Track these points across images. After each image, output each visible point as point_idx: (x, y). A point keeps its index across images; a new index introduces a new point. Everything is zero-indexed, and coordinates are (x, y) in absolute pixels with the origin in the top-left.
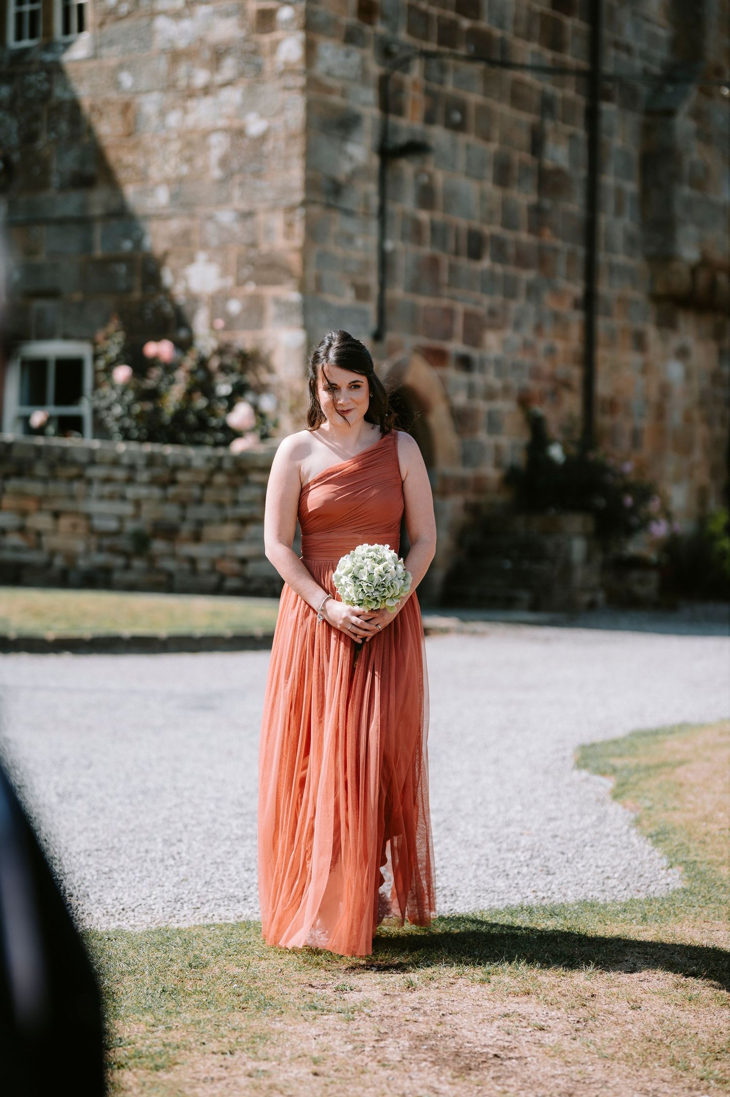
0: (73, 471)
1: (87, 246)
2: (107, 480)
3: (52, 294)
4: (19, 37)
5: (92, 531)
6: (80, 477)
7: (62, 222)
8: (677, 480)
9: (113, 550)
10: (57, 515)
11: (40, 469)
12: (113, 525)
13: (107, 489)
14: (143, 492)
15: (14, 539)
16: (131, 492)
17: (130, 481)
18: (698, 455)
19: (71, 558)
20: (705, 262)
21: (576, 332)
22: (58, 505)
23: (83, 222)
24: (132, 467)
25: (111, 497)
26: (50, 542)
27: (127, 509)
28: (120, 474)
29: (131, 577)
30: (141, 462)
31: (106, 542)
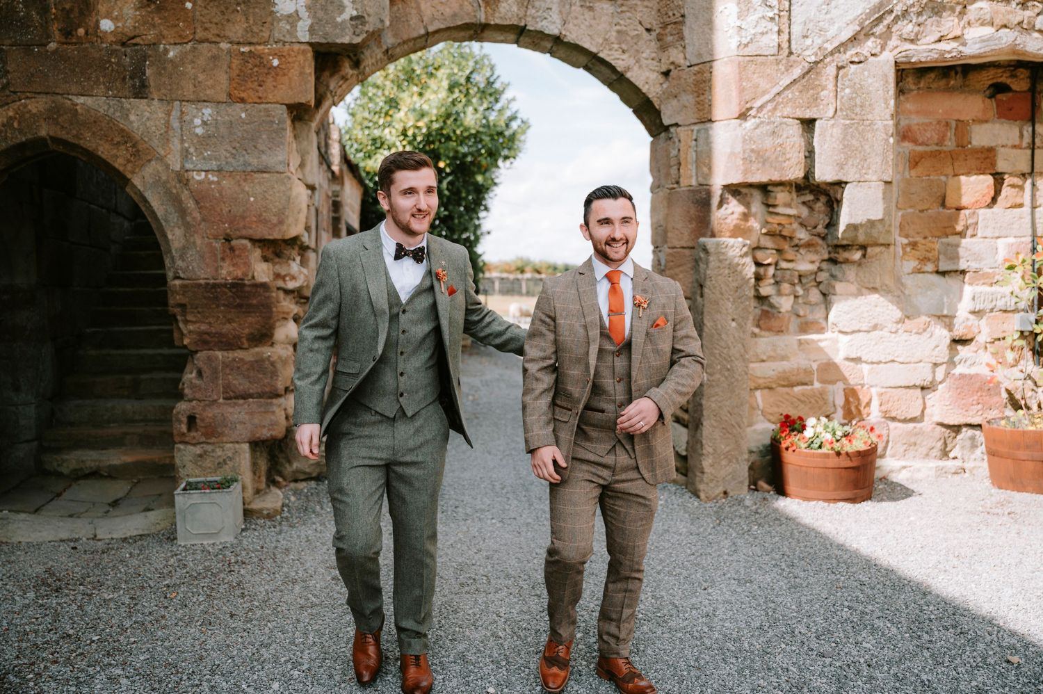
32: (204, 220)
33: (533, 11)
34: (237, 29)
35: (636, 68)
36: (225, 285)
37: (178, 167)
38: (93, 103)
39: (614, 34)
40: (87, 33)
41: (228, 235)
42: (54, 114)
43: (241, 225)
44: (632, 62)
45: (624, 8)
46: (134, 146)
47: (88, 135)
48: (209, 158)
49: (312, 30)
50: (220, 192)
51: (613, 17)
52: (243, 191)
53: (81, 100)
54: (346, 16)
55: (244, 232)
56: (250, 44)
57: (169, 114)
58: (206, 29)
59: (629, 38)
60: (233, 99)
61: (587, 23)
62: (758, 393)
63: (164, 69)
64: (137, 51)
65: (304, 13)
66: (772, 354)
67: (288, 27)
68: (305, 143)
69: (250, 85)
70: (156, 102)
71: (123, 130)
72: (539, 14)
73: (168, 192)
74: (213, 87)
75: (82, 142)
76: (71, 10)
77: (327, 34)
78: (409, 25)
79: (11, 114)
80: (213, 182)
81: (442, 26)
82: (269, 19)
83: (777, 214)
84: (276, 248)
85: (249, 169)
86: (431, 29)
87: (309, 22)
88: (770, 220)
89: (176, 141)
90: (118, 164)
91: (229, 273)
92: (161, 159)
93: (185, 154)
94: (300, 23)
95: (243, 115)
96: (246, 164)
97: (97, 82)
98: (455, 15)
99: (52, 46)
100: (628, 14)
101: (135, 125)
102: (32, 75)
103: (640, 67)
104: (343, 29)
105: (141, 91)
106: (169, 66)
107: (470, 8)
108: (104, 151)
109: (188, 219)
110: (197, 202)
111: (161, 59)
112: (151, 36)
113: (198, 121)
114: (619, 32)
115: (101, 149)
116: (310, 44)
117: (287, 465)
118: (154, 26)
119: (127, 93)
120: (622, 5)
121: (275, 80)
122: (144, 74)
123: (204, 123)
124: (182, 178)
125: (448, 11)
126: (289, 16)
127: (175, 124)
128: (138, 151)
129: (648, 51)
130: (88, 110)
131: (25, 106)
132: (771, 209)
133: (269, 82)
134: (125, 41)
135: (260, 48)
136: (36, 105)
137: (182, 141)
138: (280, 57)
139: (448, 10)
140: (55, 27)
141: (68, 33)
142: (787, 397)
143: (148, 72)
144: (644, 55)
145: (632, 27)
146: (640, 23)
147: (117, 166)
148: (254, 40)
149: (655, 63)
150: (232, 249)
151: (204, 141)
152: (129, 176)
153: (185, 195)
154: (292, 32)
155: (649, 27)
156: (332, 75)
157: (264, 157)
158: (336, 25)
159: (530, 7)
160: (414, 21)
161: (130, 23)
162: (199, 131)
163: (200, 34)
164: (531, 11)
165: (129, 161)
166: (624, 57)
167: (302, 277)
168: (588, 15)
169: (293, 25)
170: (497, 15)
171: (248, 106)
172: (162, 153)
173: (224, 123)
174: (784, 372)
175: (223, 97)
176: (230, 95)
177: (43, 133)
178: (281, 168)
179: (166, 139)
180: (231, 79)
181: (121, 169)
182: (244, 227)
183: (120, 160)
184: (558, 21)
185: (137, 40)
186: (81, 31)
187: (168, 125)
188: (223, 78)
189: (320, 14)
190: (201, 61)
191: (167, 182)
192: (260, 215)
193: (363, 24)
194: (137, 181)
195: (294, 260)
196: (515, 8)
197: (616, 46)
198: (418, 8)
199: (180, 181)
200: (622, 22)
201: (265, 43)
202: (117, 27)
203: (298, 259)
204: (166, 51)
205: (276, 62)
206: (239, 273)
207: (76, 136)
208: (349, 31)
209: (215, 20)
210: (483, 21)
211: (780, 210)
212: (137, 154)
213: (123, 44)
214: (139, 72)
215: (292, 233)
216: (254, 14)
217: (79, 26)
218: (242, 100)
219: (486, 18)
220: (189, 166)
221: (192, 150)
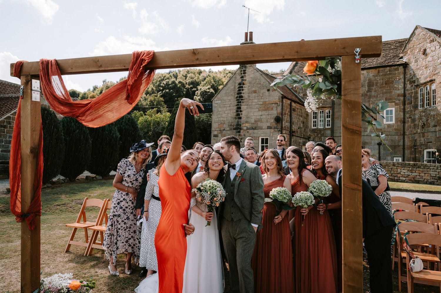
0: (428, 167)
1: (436, 135)
2: (433, 169)
3: (431, 142)
4: (427, 106)
5: (431, 176)
6: (429, 168)
7: (432, 132)
9: (434, 179)
10: (425, 174)
11: (422, 167)
12: (435, 175)
13: (433, 170)
14: (440, 171)
15: (418, 177)
16: (437, 171)
17: (437, 169)
19: (428, 180)
22: (425, 172)
23: (435, 132)
24: (438, 167)
25: (434, 171)
26: (424, 177)
27: (437, 173)
28: (435, 168)
29: (438, 183)
30: (439, 166)
31: (433, 178)
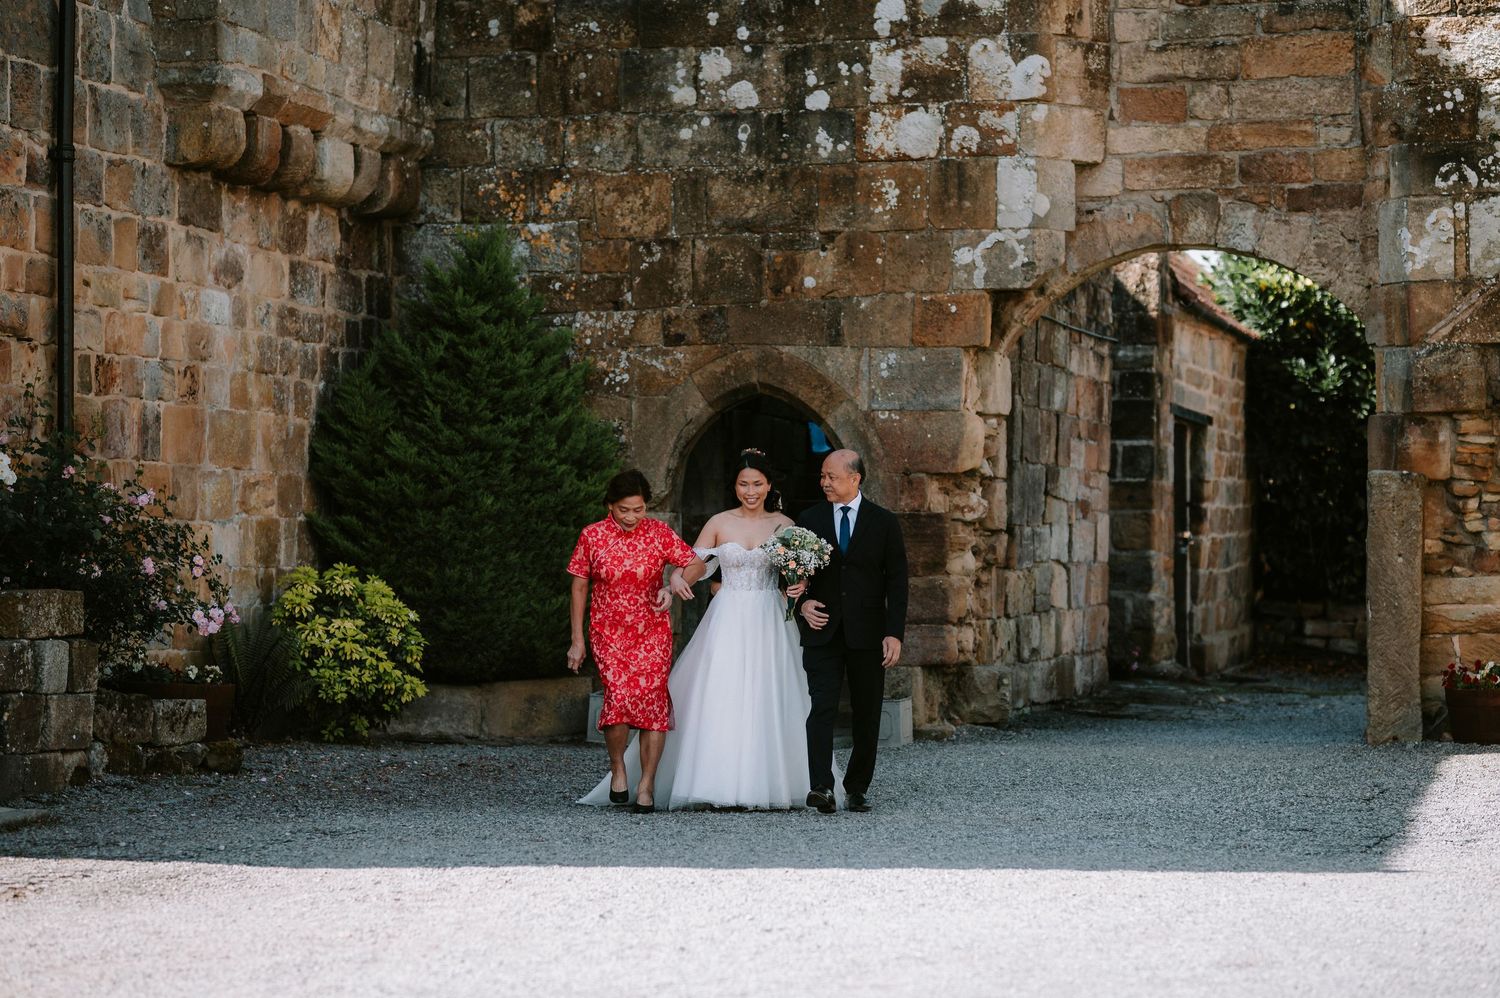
8: (222, 515)
18: (259, 466)
20: (270, 101)
21: (35, 226)
32: (887, 455)
33: (1225, 228)
34: (920, 280)
35: (1338, 282)
36: (903, 516)
37: (865, 408)
38: (795, 351)
39: (1312, 248)
40: (793, 290)
41: (907, 469)
42: (764, 361)
43: (919, 459)
44: (1334, 275)
45: (1324, 220)
46: (828, 389)
47: (790, 381)
48: (892, 399)
49: (987, 278)
50: (901, 430)
51: (1311, 230)
52: (921, 428)
53: (786, 349)
54: (1018, 263)
55: (921, 466)
56: (932, 292)
57: (859, 359)
58: (894, 281)
59: (1329, 251)
60: (916, 343)
61: (1283, 238)
62: (1456, 639)
63: (856, 319)
64: (833, 304)
65: (980, 263)
66: (1470, 595)
67: (966, 276)
68: (988, 374)
69: (930, 330)
70: (848, 349)
71: (820, 375)
72: (1231, 231)
73: (856, 430)
74: (898, 333)
75: (785, 387)
76: (781, 271)
77: (1000, 280)
78: (1096, 250)
79: (729, 363)
80: (895, 421)
81: (1129, 249)
82: (949, 270)
83: (1469, 443)
84: (957, 480)
85: (927, 408)
86: (1117, 252)
87: (984, 270)
88: (1460, 449)
89: (864, 384)
90: (815, 405)
91: (907, 505)
92: (851, 400)
93: (872, 395)
94: (976, 272)
95: (924, 359)
96: (925, 403)
97: (799, 334)
98: (1142, 237)
99: (764, 302)
100: (1329, 225)
101: (831, 370)
102: (747, 329)
103: (1344, 281)
104: (1015, 276)
105: (836, 340)
106: (861, 316)
107: (1158, 228)
108: (803, 393)
109: (873, 454)
110: (881, 440)
111: (855, 312)
112: (846, 289)
113: (884, 365)
114: (1317, 245)
115: (800, 392)
116: (986, 290)
117: (965, 705)
118: (849, 281)
119: (824, 342)
120: (1322, 217)
121: (953, 324)
122: (839, 324)
123: (889, 367)
124: (869, 417)
125: (1135, 234)
126: (967, 265)
127: (864, 368)
128: (832, 394)
129: (1351, 264)
130: (791, 358)
131: (741, 356)
132: (1460, 438)
133: (948, 327)
134: (827, 295)
135: (939, 295)
136: (750, 355)
137: (870, 384)
138: (957, 303)
139: (1135, 232)
140: (766, 287)
141: (777, 290)
142: (1490, 643)
143: (843, 322)
144: (1348, 268)
145: (1333, 239)
146: (1342, 234)
147: (813, 407)
148: (936, 289)
149: (1359, 276)
150: (910, 482)
151: (888, 383)
152: (824, 416)
153: (871, 433)
154: (969, 281)
155: (1352, 237)
156: (1016, 304)
157: (941, 397)
158: (1009, 272)
159: (1221, 224)
160: (1100, 244)
161: (829, 279)
162: (885, 374)
163: (889, 285)
164: (1223, 228)
165: (824, 403)
166: (1324, 271)
167: (981, 508)
168: (1284, 229)
169: (970, 274)
170: (1185, 235)
171: (928, 350)
172: (852, 394)
173: (906, 366)
174: (1486, 615)
175: (907, 343)
176: (912, 341)
177: (754, 380)
178: (956, 406)
179: (856, 382)
180: (913, 326)
181: (817, 410)
182: (922, 462)
183: (817, 402)
184: (1252, 237)
185: (836, 294)
186: (788, 289)
187: (857, 369)
188: (907, 325)
189: (995, 262)
190: (888, 311)
191: (855, 421)
192: (936, 451)
193: (1034, 269)
194: (830, 421)
195: (974, 491)
196: (1204, 227)
197: (1315, 261)
198: (1105, 231)
199: (867, 421)
200: (1321, 235)
201: (945, 291)
202: (817, 283)
203: (979, 490)
204: (859, 303)
205: (954, 309)
206: (916, 505)
207: (781, 382)
208: (1021, 277)
209: (901, 273)
210: (1170, 242)
211: (1468, 439)
212: (830, 396)
213: (823, 297)
214: (834, 323)
215: (968, 465)
216: (936, 267)
217: (787, 284)
218: (923, 345)
219: (1174, 239)
220: (875, 406)
221: (878, 391)
